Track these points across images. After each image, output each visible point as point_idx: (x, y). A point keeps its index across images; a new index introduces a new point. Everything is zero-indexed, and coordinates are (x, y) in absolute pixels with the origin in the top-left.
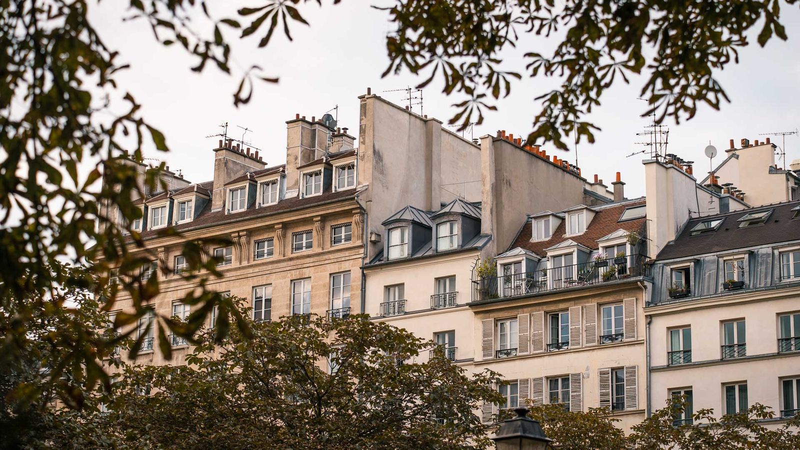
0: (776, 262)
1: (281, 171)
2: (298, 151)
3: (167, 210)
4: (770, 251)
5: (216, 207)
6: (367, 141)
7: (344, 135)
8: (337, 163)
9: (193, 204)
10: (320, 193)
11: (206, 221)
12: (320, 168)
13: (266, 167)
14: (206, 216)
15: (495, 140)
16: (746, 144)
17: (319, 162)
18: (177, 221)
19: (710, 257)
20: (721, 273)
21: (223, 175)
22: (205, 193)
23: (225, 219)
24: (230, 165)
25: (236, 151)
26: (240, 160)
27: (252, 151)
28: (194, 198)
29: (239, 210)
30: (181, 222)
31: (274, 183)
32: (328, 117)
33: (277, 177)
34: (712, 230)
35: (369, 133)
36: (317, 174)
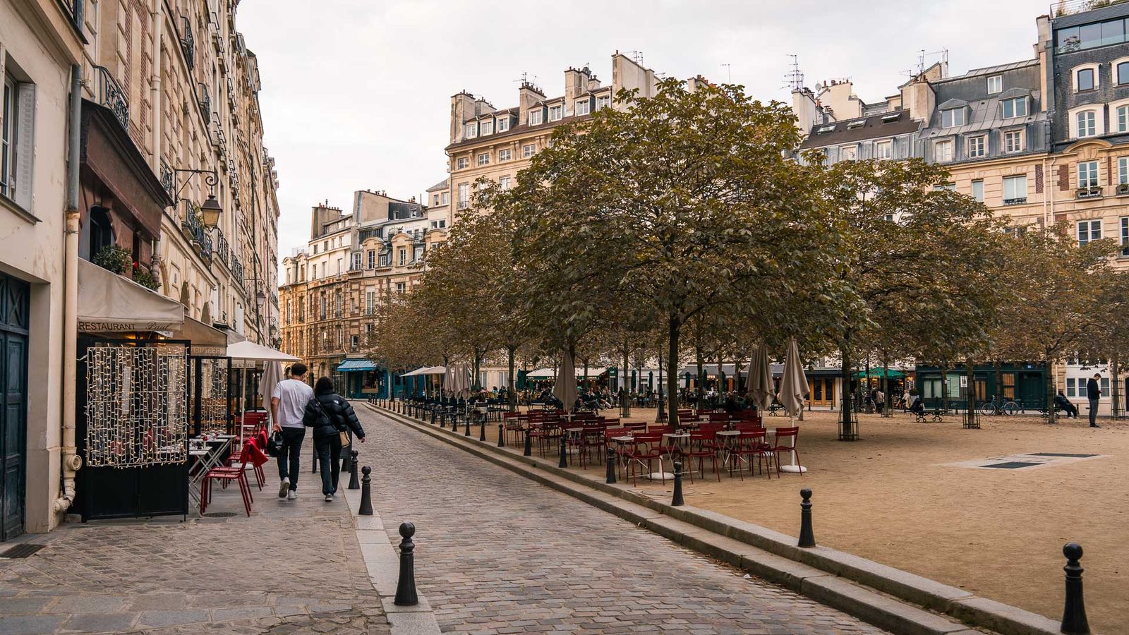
0: (875, 149)
1: (562, 100)
2: (573, 89)
3: (492, 124)
4: (871, 142)
5: (522, 122)
6: (618, 82)
7: (595, 79)
8: (597, 95)
9: (508, 121)
10: (588, 113)
11: (517, 130)
12: (588, 98)
13: (547, 99)
14: (517, 127)
15: (696, 81)
16: (834, 83)
17: (586, 95)
18: (498, 130)
19: (832, 147)
20: (840, 156)
21: (525, 103)
22: (515, 114)
23: (527, 129)
24: (529, 97)
25: (531, 89)
26: (534, 95)
27: (539, 90)
28: (508, 117)
29: (537, 124)
30: (501, 131)
31: (558, 107)
32: (587, 69)
33: (560, 104)
34: (831, 131)
35: (619, 77)
36: (585, 102)
